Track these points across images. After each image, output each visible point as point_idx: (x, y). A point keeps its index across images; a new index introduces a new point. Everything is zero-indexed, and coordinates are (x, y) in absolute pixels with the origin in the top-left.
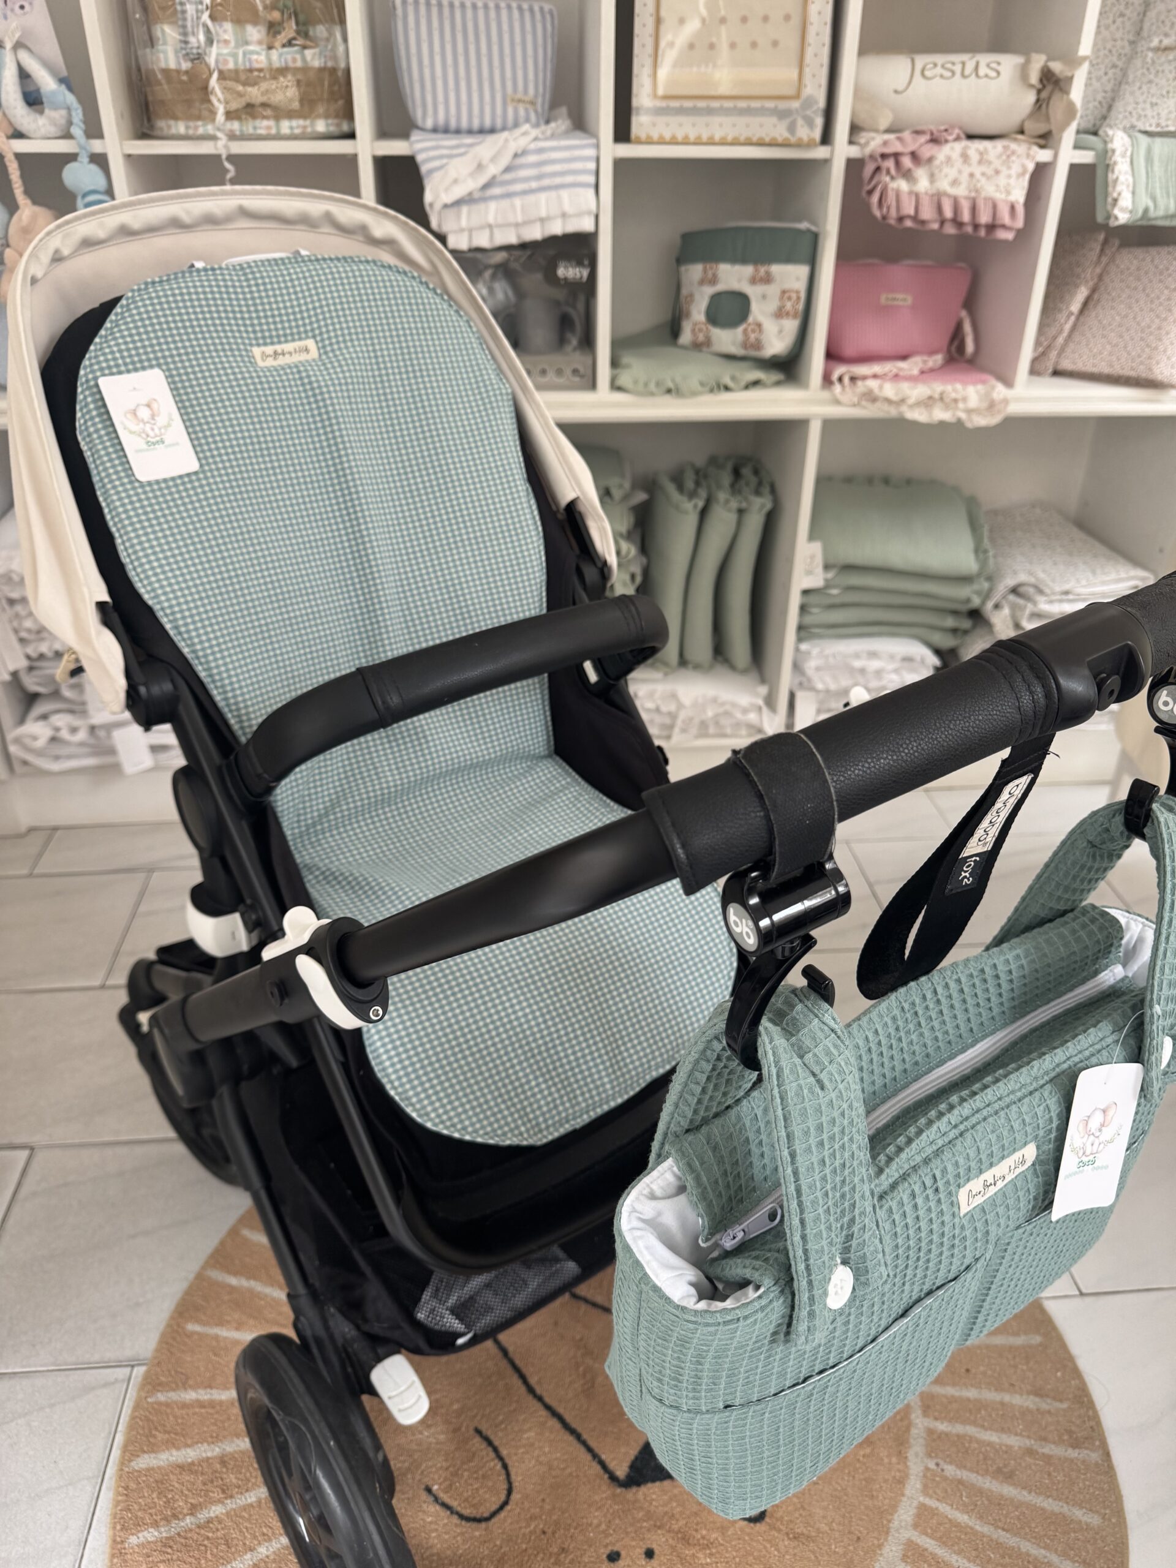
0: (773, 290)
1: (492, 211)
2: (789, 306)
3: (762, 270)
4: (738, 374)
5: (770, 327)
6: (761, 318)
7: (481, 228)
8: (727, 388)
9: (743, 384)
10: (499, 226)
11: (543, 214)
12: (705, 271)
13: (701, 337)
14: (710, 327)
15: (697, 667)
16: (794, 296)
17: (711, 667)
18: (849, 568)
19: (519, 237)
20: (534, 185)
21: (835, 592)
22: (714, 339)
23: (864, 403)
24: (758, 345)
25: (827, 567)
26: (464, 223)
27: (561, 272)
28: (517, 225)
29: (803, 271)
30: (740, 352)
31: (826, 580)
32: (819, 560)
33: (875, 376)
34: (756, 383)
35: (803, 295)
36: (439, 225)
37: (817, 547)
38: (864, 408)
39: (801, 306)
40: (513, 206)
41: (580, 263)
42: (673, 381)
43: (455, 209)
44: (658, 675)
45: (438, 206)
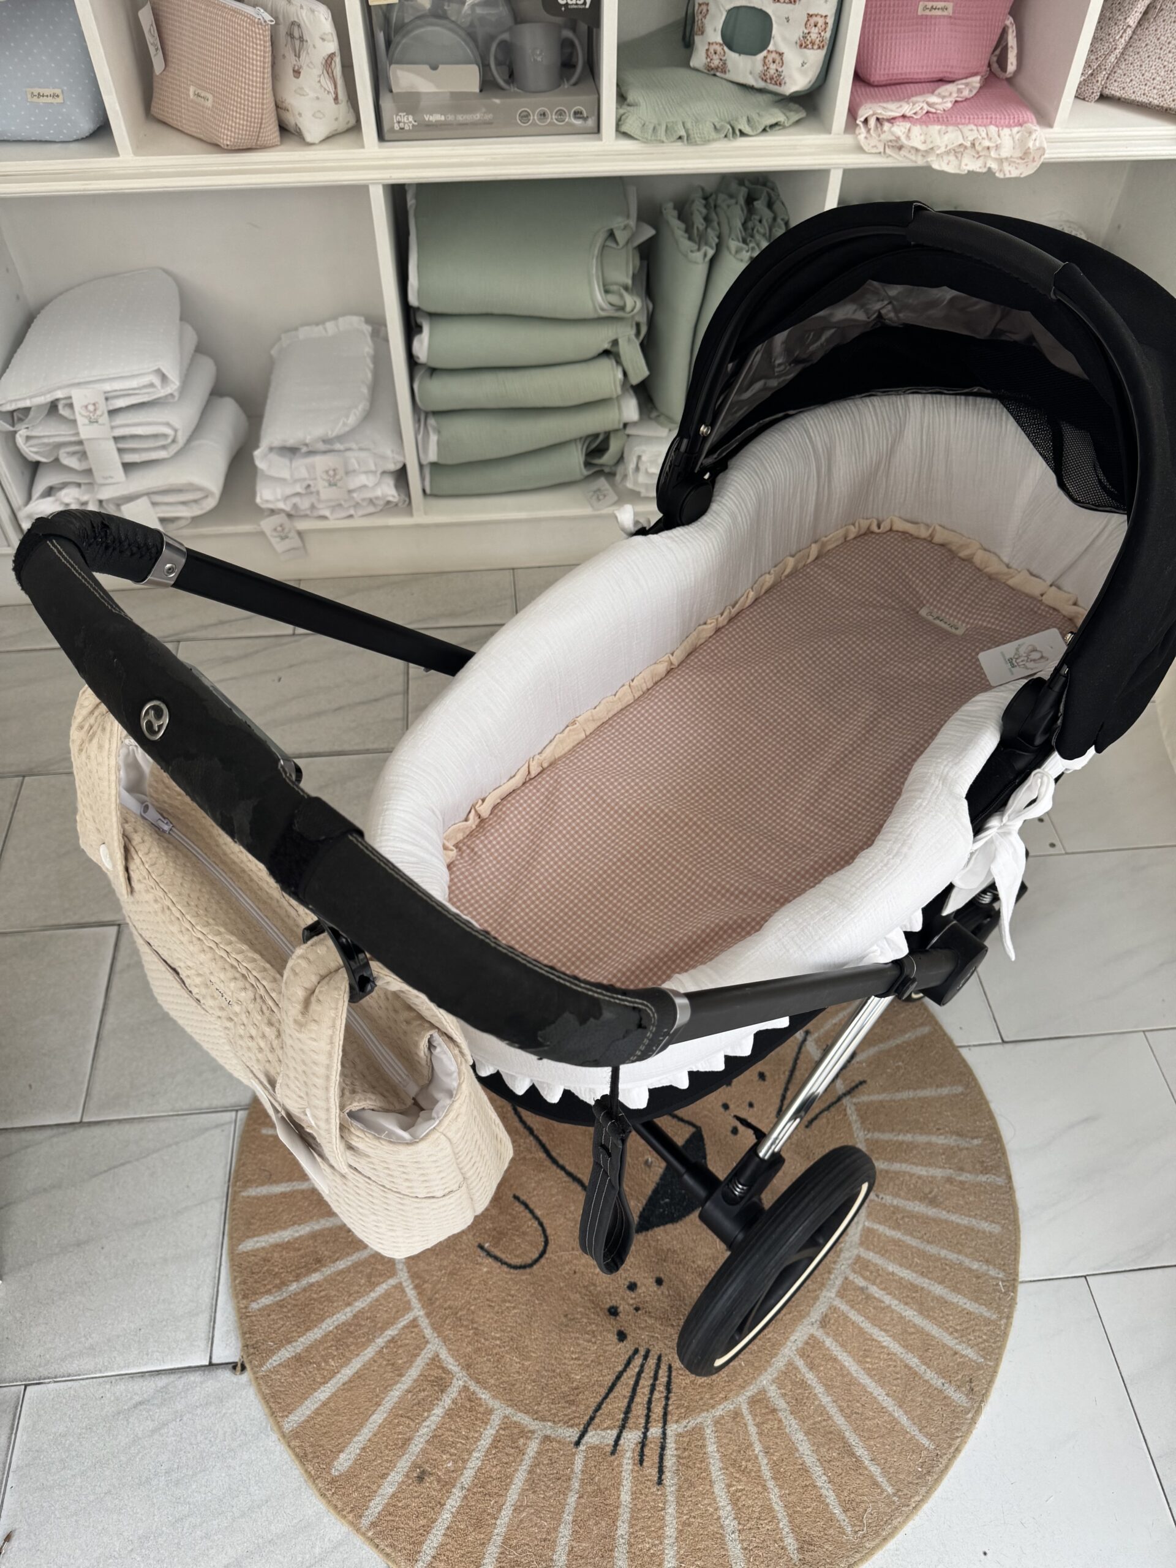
0: (797, 13)
2: (814, 33)
5: (793, 58)
8: (742, 134)
9: (760, 128)
16: (821, 21)
23: (888, 151)
33: (905, 117)
34: (774, 126)
38: (890, 156)
42: (683, 123)
44: (663, 432)
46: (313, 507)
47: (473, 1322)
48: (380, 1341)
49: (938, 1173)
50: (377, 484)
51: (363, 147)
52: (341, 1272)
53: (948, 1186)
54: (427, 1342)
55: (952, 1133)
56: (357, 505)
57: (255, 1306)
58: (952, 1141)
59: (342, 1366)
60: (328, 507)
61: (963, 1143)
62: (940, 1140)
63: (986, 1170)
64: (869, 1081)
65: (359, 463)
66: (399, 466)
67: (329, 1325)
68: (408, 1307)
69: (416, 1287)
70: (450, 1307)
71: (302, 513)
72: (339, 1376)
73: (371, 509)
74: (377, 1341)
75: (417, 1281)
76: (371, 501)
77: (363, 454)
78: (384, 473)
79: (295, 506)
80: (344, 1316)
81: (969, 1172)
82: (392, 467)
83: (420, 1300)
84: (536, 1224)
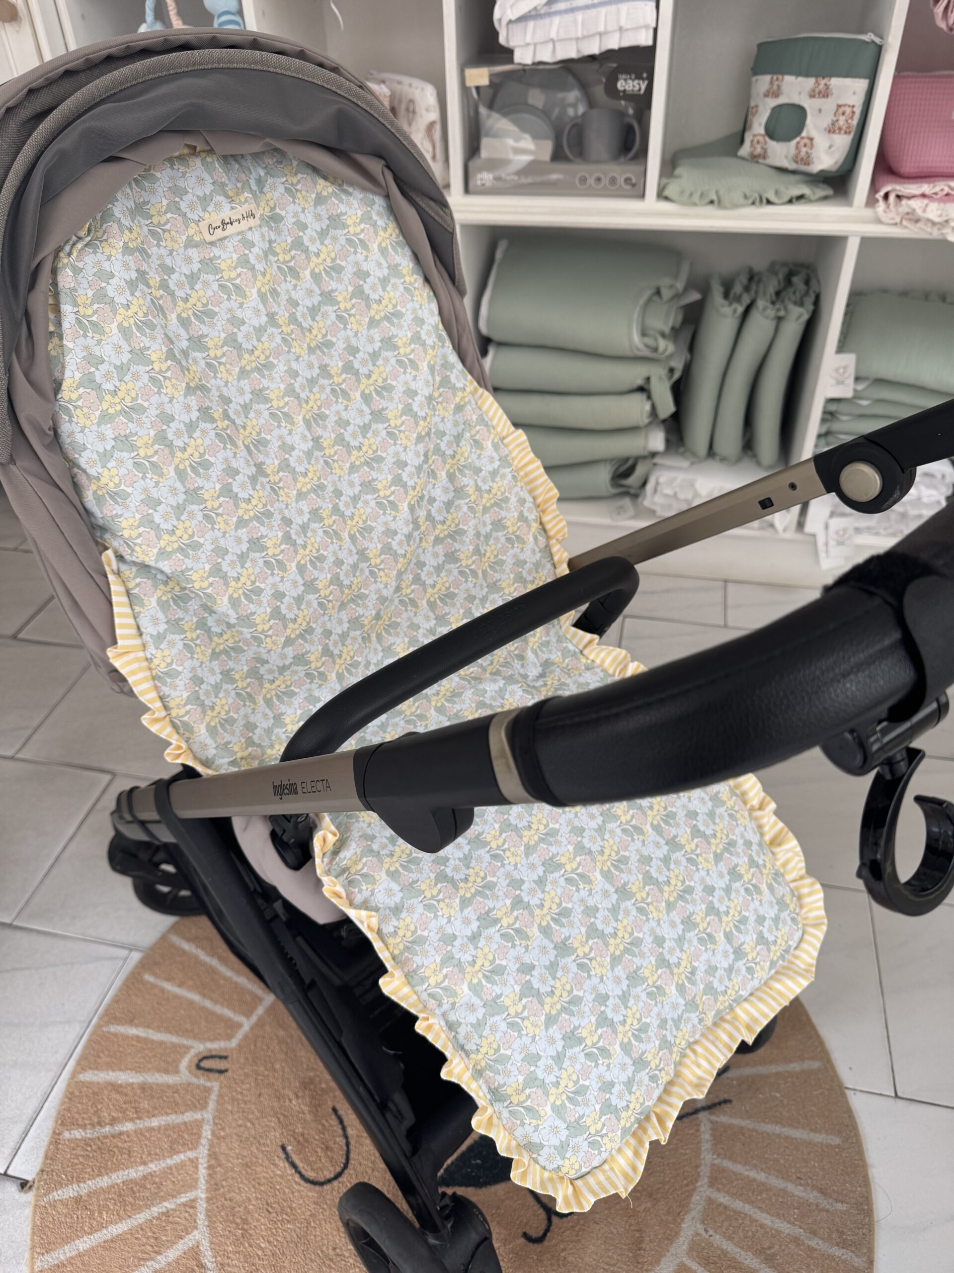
0: (828, 105)
1: (555, 26)
2: (842, 121)
3: (823, 82)
4: (782, 189)
5: (821, 142)
6: (814, 133)
7: (546, 42)
8: (769, 202)
9: (786, 199)
10: (561, 40)
11: (601, 29)
12: (771, 83)
13: (759, 150)
14: (767, 139)
15: (723, 459)
16: (848, 111)
17: (739, 460)
18: (880, 382)
19: (578, 51)
21: (865, 403)
22: (769, 152)
23: (905, 223)
24: (807, 161)
25: (857, 379)
26: (528, 39)
27: (621, 85)
28: (577, 39)
29: (862, 84)
30: (792, 166)
31: (855, 391)
32: (851, 372)
33: (923, 196)
34: (801, 197)
35: (858, 111)
36: (507, 40)
37: (849, 359)
38: (906, 227)
39: (855, 122)
40: (575, 21)
41: (639, 77)
42: (717, 192)
43: (522, 24)
44: (685, 464)
45: (504, 22)
47: (245, 1221)
48: (156, 1210)
49: (785, 1228)
52: (151, 1129)
53: (792, 1246)
54: (196, 1228)
55: (814, 1187)
57: (67, 1135)
58: (813, 1196)
59: (111, 1222)
61: (824, 1203)
62: (798, 1191)
63: (843, 1244)
64: (735, 1102)
67: (118, 1177)
68: (194, 1186)
69: (210, 1167)
70: (231, 1200)
72: (105, 1231)
74: (153, 1209)
75: (213, 1162)
80: (135, 1173)
81: (823, 1239)
83: (207, 1182)
84: (343, 1142)
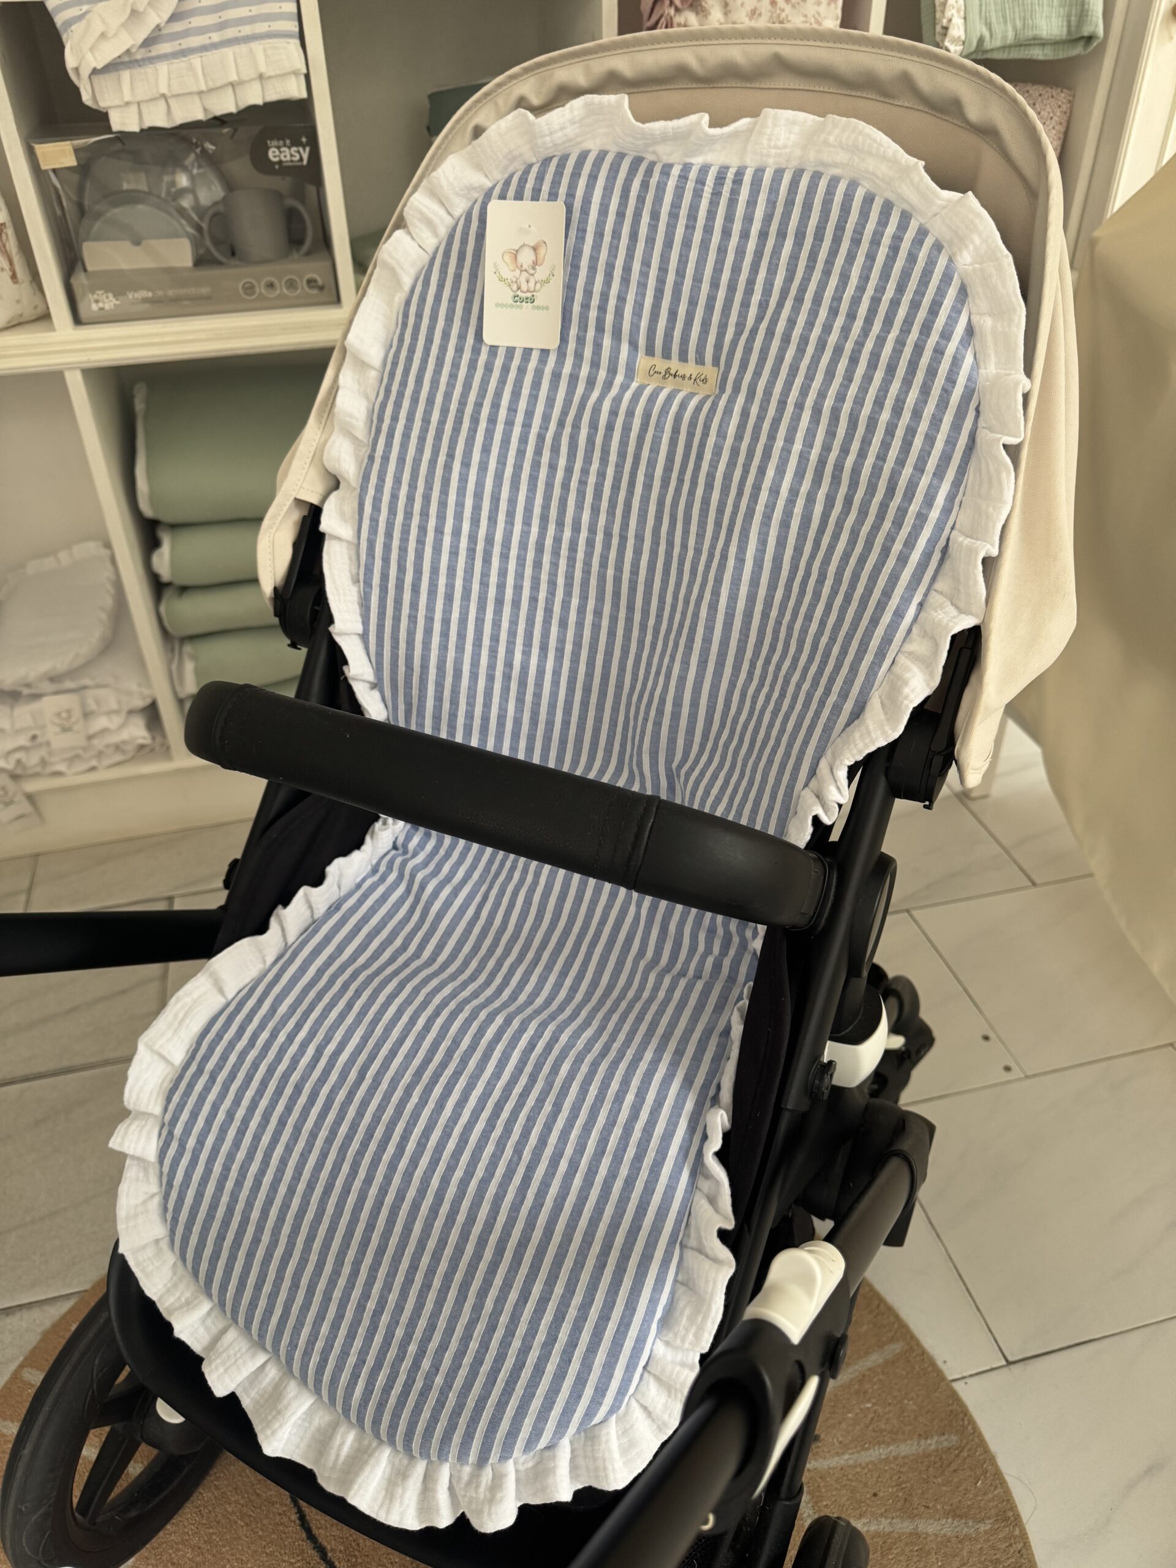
1: (163, 76)
7: (154, 99)
10: (176, 96)
11: (234, 77)
20: (216, 37)
27: (273, 154)
28: (200, 93)
36: (95, 98)
40: (191, 68)
41: (296, 143)
43: (113, 75)
45: (85, 72)
46: (44, 763)
50: (122, 726)
51: (54, 330)
56: (100, 755)
60: (64, 760)
65: (98, 702)
66: (148, 701)
71: (31, 772)
73: (118, 757)
76: (118, 748)
77: (102, 693)
78: (131, 712)
79: (19, 762)
82: (140, 703)
